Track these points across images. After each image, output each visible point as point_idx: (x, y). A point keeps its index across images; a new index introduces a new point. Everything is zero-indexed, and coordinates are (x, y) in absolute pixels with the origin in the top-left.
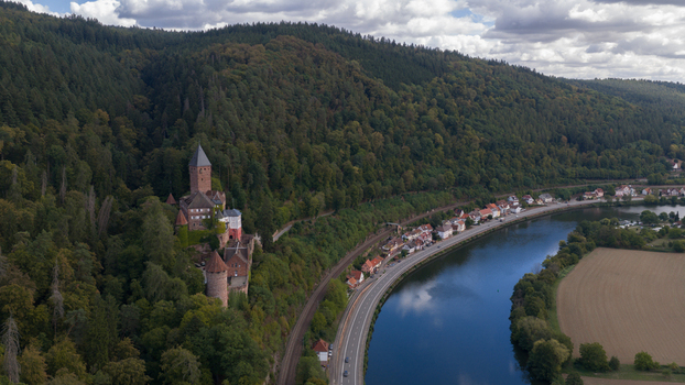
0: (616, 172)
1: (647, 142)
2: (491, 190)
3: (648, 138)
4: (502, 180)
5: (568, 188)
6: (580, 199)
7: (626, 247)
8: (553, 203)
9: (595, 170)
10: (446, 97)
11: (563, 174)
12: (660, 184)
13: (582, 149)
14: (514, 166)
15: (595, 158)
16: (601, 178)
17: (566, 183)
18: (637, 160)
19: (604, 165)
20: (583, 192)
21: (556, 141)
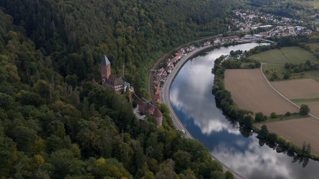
0: (212, 33)
1: (218, 18)
2: (173, 46)
3: (218, 16)
4: (176, 42)
5: (197, 42)
6: (203, 46)
7: (235, 68)
8: (195, 49)
9: (205, 33)
10: (144, 3)
11: (195, 35)
12: (226, 36)
13: (198, 23)
14: (178, 34)
15: (204, 27)
16: (207, 36)
17: (196, 40)
18: (217, 26)
19: (207, 30)
20: (203, 43)
21: (188, 20)
